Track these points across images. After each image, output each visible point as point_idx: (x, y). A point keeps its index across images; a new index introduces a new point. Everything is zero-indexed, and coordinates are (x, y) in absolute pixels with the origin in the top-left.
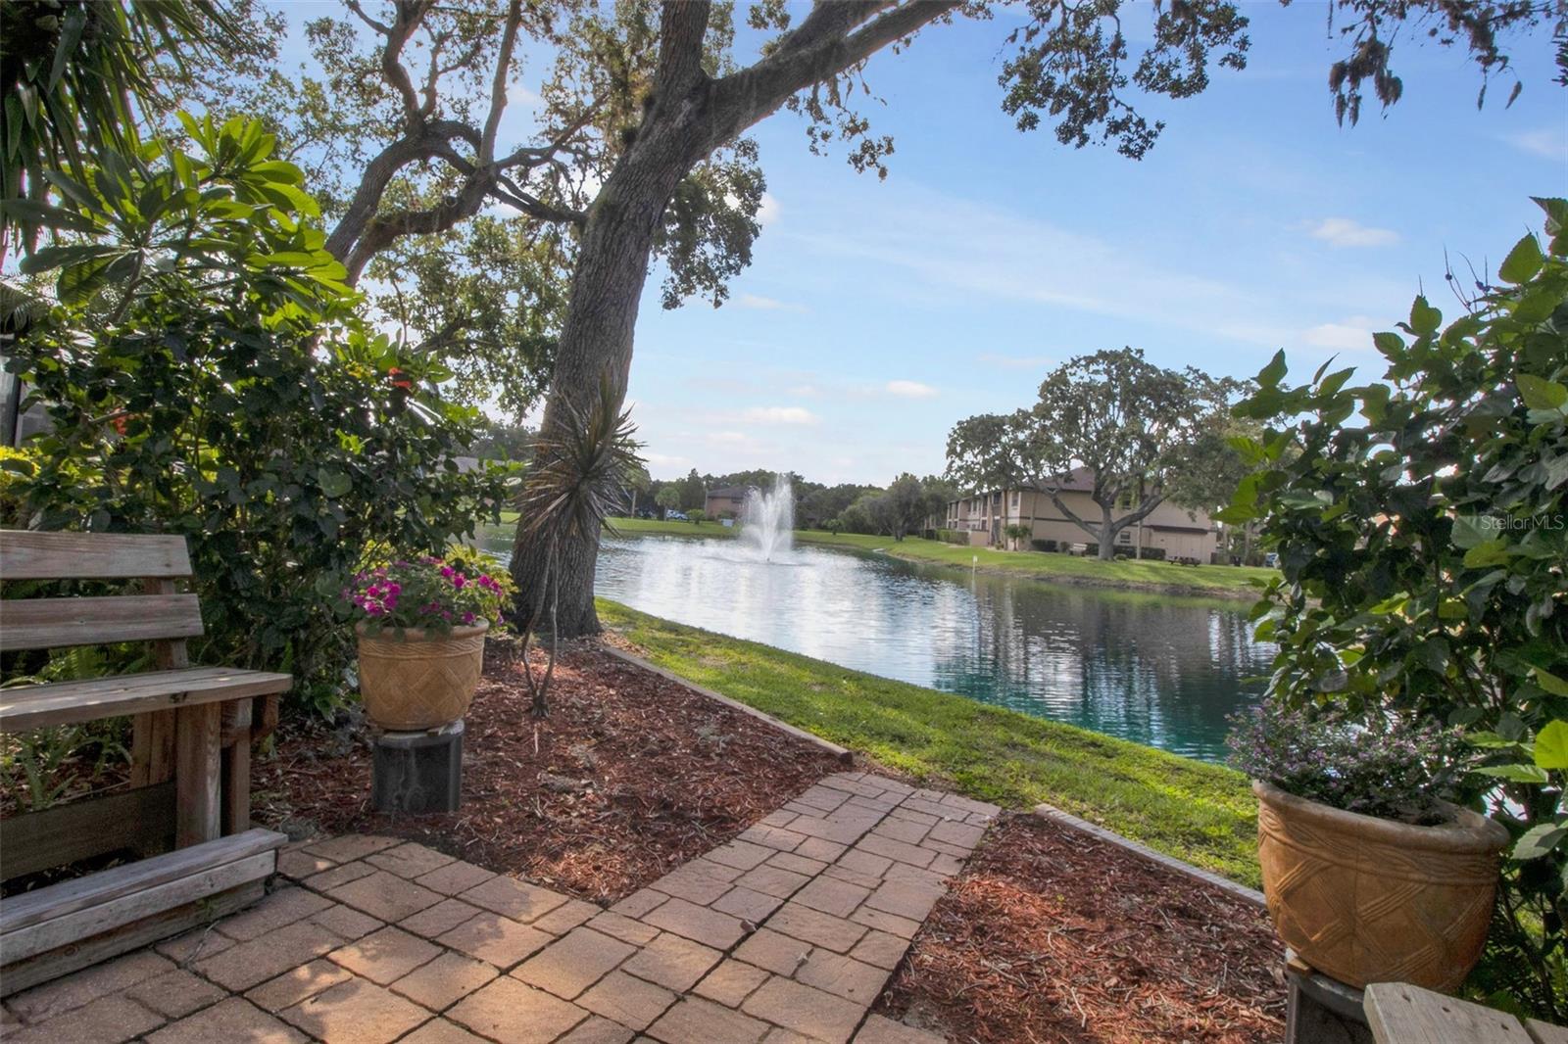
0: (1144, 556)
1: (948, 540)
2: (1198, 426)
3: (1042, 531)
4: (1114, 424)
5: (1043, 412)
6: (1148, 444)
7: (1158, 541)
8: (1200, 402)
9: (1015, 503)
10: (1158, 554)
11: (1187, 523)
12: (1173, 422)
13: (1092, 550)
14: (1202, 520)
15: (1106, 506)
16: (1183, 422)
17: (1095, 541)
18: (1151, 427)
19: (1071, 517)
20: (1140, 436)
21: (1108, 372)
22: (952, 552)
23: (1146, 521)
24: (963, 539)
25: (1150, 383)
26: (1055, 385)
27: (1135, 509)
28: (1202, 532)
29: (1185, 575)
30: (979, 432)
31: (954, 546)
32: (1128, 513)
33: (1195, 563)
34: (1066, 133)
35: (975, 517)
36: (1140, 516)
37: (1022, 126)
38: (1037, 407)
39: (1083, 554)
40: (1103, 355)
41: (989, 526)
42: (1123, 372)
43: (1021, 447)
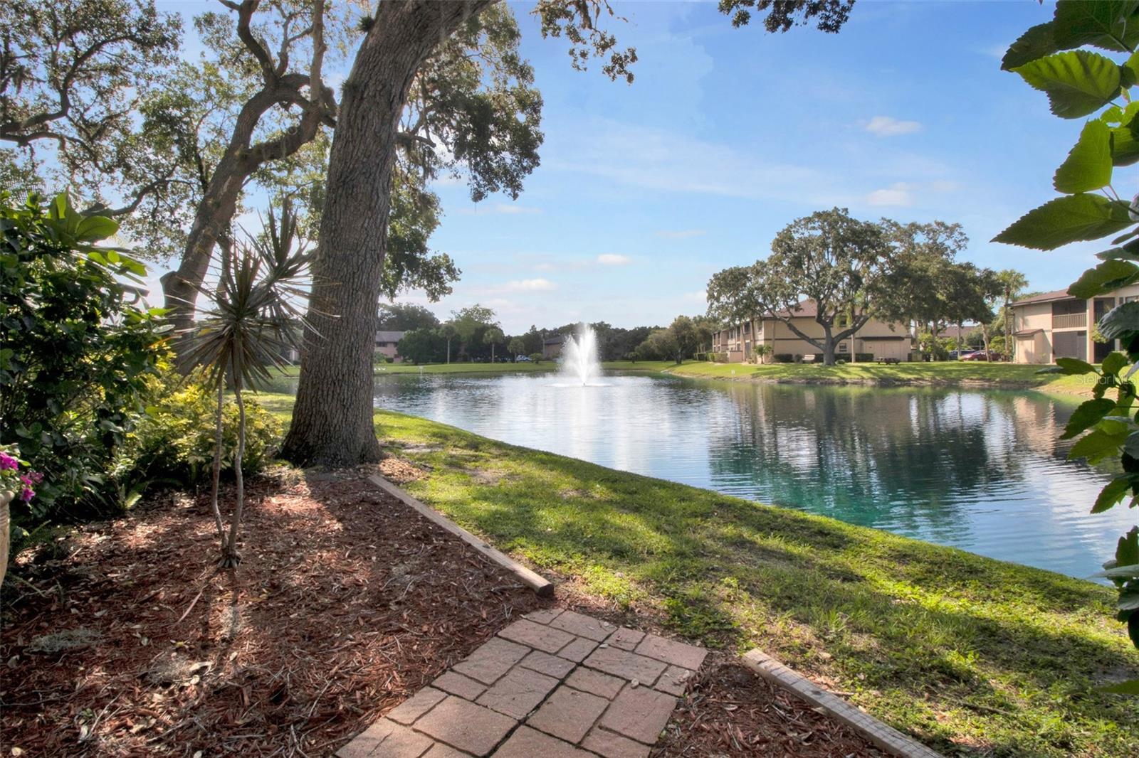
0: (857, 360)
1: (714, 360)
2: (892, 261)
3: (784, 348)
4: (830, 266)
5: (776, 262)
6: (856, 279)
7: (868, 348)
8: (893, 244)
9: (760, 329)
10: (868, 358)
11: (890, 334)
12: (873, 260)
13: (818, 359)
14: (900, 330)
15: (827, 326)
16: (881, 259)
17: (820, 351)
18: (856, 265)
19: (802, 336)
20: (850, 272)
21: (822, 228)
22: (716, 368)
23: (857, 334)
24: (724, 360)
25: (854, 232)
26: (784, 243)
27: (849, 326)
28: (900, 339)
29: (888, 370)
30: (730, 281)
31: (719, 364)
32: (844, 329)
33: (896, 361)
34: (773, 24)
35: (732, 343)
36: (853, 331)
37: (736, 23)
38: (771, 259)
39: (812, 362)
40: (818, 215)
41: (743, 348)
42: (833, 226)
43: (761, 288)
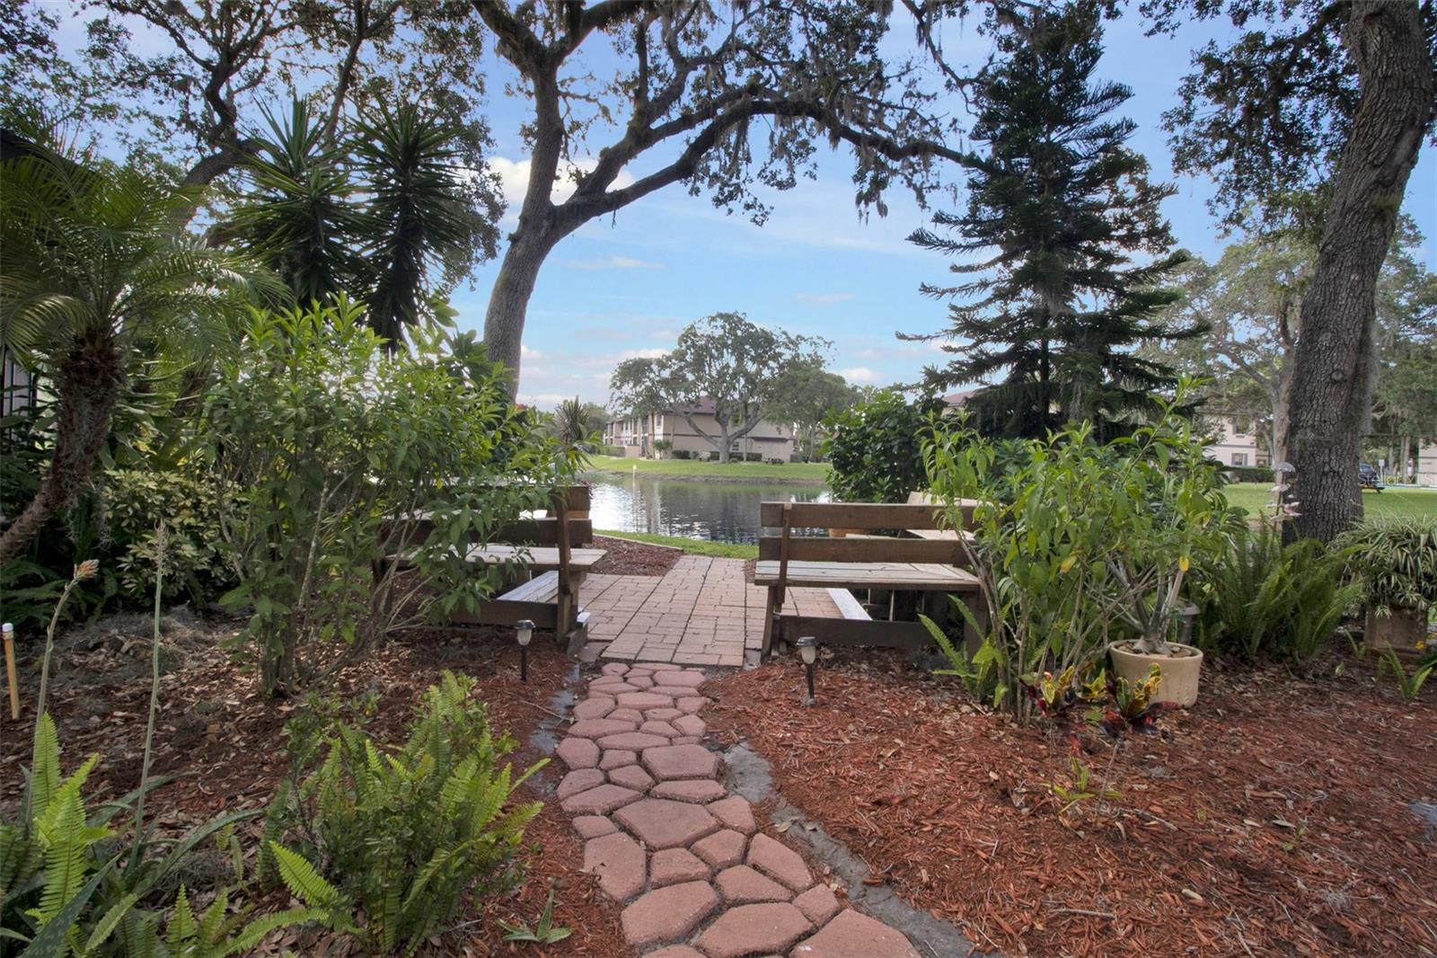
0: (748, 459)
1: (609, 453)
2: (781, 367)
3: (680, 444)
4: (727, 366)
5: (680, 356)
6: (750, 379)
7: (757, 448)
8: (783, 350)
9: (659, 424)
10: (756, 458)
11: (776, 435)
12: (765, 364)
13: (714, 456)
14: (785, 433)
15: (724, 424)
16: (772, 364)
17: (716, 449)
18: (751, 367)
19: (700, 433)
20: (746, 375)
21: (723, 327)
22: (615, 462)
23: (749, 435)
24: (621, 452)
25: (750, 336)
26: (688, 338)
27: (743, 426)
28: (784, 440)
29: (774, 470)
30: (633, 371)
31: (614, 458)
32: (737, 429)
33: (781, 462)
35: (627, 434)
36: (746, 431)
38: (675, 352)
39: (709, 460)
40: (721, 316)
41: (640, 442)
43: (665, 382)
